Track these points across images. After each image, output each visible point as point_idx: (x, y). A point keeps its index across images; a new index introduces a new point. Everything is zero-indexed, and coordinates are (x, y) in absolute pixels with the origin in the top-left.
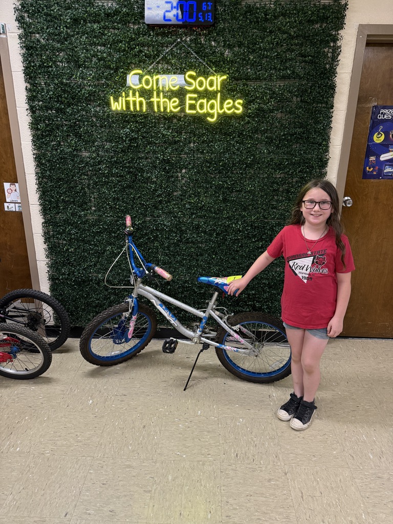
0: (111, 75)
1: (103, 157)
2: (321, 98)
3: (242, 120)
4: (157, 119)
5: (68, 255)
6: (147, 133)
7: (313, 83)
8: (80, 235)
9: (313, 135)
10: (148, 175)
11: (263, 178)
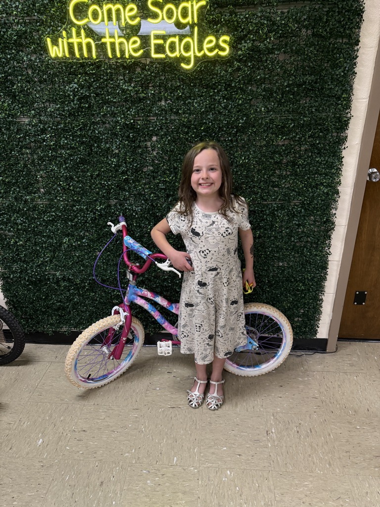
0: (45, 7)
1: (46, 124)
2: (342, 30)
3: (230, 66)
4: (114, 69)
5: (17, 250)
6: (103, 88)
7: (330, 6)
8: (29, 225)
9: (329, 85)
10: (108, 146)
11: (261, 146)
